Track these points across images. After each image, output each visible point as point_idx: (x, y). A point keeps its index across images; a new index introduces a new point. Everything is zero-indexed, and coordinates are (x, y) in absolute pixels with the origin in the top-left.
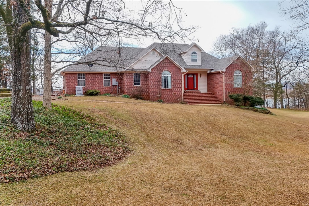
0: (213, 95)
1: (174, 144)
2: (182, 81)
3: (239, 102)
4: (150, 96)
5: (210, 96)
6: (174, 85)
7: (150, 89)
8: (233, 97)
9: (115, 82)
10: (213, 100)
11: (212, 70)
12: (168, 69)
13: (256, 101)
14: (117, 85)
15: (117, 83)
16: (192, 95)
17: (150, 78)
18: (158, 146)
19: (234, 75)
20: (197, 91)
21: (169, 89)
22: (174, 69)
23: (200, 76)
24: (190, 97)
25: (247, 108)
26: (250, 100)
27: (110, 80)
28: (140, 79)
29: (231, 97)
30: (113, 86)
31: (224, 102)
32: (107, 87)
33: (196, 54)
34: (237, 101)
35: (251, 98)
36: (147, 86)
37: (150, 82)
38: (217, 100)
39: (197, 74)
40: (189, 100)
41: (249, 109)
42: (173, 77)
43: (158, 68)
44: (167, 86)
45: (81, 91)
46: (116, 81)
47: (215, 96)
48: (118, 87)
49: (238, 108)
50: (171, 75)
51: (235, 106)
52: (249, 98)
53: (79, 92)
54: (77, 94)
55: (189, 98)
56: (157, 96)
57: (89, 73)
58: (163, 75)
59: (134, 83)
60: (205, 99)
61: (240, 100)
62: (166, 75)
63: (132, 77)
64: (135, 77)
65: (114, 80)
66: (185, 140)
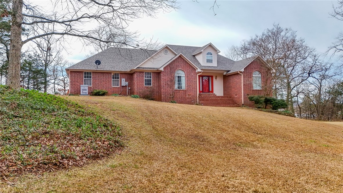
0: (230, 98)
1: (193, 141)
2: (196, 82)
3: (260, 104)
4: (162, 97)
5: (227, 99)
6: (188, 85)
7: (162, 90)
8: (253, 99)
9: (124, 82)
10: (231, 103)
11: (229, 71)
12: (181, 68)
13: (279, 103)
14: (126, 85)
15: (127, 83)
16: (207, 98)
17: (162, 78)
18: (169, 143)
19: (253, 76)
20: (213, 94)
21: (183, 90)
22: (188, 68)
23: (216, 79)
24: (205, 99)
25: (269, 111)
26: (272, 101)
27: (119, 80)
28: (151, 79)
29: (251, 99)
30: (123, 86)
31: (243, 105)
32: (116, 88)
33: (211, 54)
34: (258, 103)
35: (273, 100)
36: (159, 86)
37: (162, 82)
38: (235, 103)
39: (212, 77)
40: (204, 103)
41: (271, 112)
42: (187, 77)
43: (171, 67)
44: (181, 87)
45: (86, 90)
46: (126, 81)
47: (232, 99)
48: (128, 88)
49: (260, 110)
50: (185, 75)
51: (256, 109)
52: (271, 100)
53: (84, 91)
54: (81, 94)
55: (205, 101)
56: (170, 98)
57: (97, 72)
58: (176, 75)
59: (144, 83)
60: (222, 101)
61: (261, 102)
62: (180, 75)
63: (143, 77)
64: (145, 76)
65: (123, 80)
66: (208, 137)
